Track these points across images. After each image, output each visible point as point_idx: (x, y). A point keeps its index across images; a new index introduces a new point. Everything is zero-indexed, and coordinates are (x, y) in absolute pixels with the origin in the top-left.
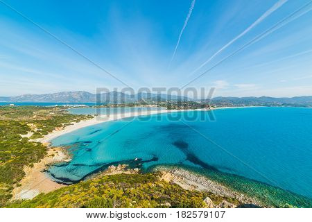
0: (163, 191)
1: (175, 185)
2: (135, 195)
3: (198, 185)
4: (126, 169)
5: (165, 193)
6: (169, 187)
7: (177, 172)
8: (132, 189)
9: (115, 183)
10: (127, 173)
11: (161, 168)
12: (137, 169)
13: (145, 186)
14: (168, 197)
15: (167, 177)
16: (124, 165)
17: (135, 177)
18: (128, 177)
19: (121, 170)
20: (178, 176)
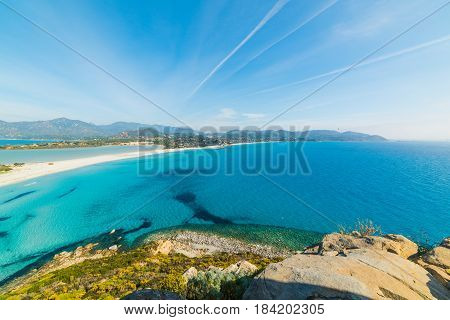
0: (158, 269)
1: (178, 255)
2: (107, 290)
3: (209, 247)
4: (93, 252)
5: (161, 271)
6: (168, 261)
7: (180, 236)
8: (104, 280)
9: (68, 281)
10: (94, 257)
11: (155, 237)
12: (115, 247)
13: (129, 269)
15: (165, 247)
16: (89, 246)
17: (110, 260)
18: (99, 262)
19: (83, 255)
20: (182, 241)
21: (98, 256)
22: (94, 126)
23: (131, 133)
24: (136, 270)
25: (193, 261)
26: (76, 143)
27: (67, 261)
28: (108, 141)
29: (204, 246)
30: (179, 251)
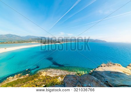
0: (42, 80)
1: (48, 76)
3: (57, 73)
4: (20, 76)
5: (43, 81)
6: (45, 78)
7: (48, 70)
8: (25, 85)
11: (40, 71)
12: (28, 75)
13: (33, 81)
14: (45, 82)
15: (44, 74)
16: (19, 75)
17: (26, 79)
18: (23, 79)
19: (17, 77)
20: (49, 72)
21: (22, 77)
22: (20, 37)
23: (32, 39)
24: (35, 81)
25: (53, 78)
26: (14, 42)
27: (11, 80)
28: (25, 42)
29: (56, 73)
30: (48, 75)
